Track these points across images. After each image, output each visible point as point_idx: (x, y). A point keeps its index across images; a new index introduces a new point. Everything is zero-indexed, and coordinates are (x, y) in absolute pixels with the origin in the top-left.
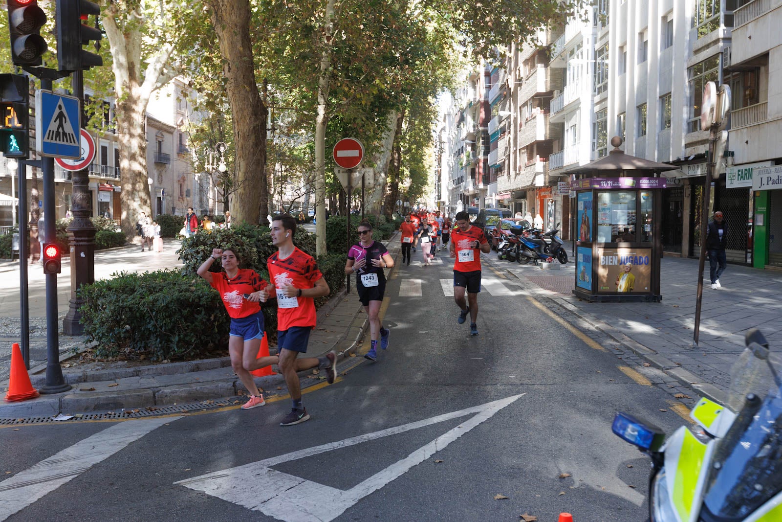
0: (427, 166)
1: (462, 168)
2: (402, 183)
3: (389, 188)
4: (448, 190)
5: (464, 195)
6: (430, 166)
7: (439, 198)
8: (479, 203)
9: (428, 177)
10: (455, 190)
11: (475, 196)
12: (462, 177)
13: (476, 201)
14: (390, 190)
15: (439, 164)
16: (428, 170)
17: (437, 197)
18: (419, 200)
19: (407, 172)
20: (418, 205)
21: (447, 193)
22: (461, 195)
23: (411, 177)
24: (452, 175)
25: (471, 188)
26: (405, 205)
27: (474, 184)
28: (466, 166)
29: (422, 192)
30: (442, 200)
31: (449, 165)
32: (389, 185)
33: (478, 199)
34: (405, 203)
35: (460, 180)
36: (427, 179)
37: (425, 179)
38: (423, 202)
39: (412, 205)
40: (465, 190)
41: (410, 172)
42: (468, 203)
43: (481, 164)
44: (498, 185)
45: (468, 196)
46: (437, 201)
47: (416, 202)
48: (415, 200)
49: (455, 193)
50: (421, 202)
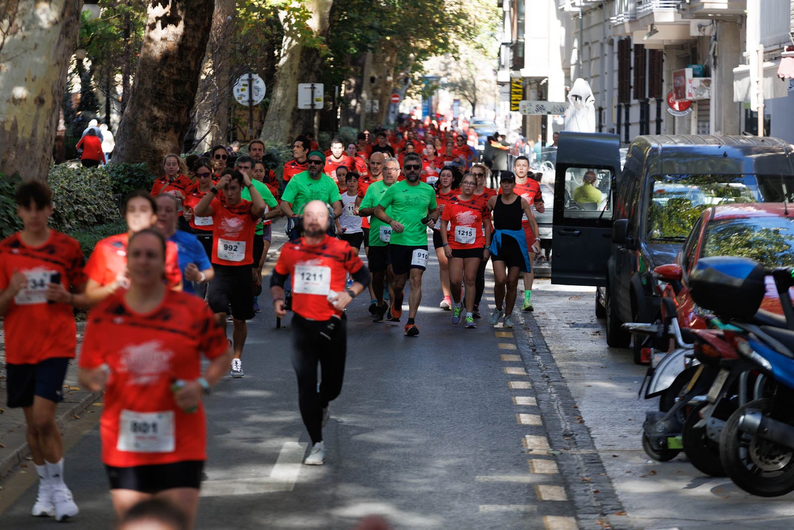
4: (562, 14)
5: (640, 48)
7: (518, 63)
8: (711, 93)
10: (595, 17)
13: (692, 85)
14: (167, 21)
17: (507, 55)
18: (432, 65)
20: (428, 93)
21: (558, 33)
22: (624, 45)
25: (663, 8)
26: (304, 103)
30: (524, 73)
33: (706, 73)
34: (304, 90)
38: (456, 77)
39: (388, 96)
40: (634, 20)
42: (656, 92)
45: (657, 55)
46: (505, 75)
47: (406, 80)
48: (397, 69)
49: (595, 34)
50: (444, 80)
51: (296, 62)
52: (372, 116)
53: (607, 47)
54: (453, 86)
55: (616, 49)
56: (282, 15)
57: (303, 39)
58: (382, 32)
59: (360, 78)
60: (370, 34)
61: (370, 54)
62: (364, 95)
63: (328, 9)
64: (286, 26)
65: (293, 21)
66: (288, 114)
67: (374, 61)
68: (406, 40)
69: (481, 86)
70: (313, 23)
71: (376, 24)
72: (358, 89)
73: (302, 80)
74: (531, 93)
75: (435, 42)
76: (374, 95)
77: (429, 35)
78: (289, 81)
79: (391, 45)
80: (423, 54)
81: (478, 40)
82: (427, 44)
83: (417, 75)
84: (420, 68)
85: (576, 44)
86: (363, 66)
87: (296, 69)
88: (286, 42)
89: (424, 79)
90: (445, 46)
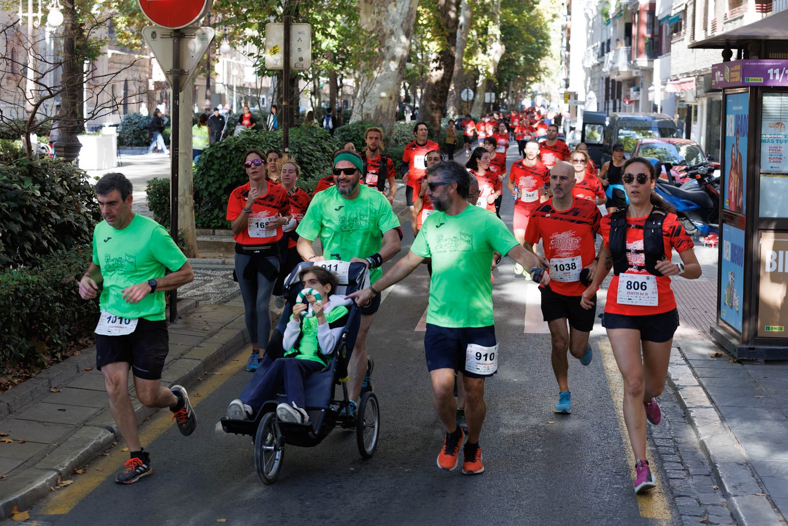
0: (547, 17)
1: (608, 21)
2: (484, 52)
3: (435, 65)
4: (585, 68)
5: (613, 81)
6: (554, 16)
7: (567, 86)
8: (640, 98)
9: (552, 41)
10: (597, 69)
11: (633, 82)
12: (609, 41)
13: (633, 93)
14: (437, 69)
15: (569, 13)
16: (549, 25)
17: (564, 83)
18: (535, 87)
19: (494, 30)
20: (533, 97)
21: (583, 75)
22: (607, 79)
23: (503, 40)
24: (592, 35)
25: (623, 66)
26: (487, 100)
27: (630, 58)
28: (614, 18)
29: (540, 71)
30: (570, 90)
31: (587, 15)
32: (434, 56)
33: (638, 90)
34: (487, 95)
35: (605, 48)
36: (549, 44)
37: (543, 44)
38: (544, 91)
39: (518, 98)
40: (611, 70)
41: (502, 29)
42: (619, 97)
43: (645, 17)
44: (673, 62)
45: (620, 83)
46: (563, 90)
47: (525, 92)
48: (522, 88)
49: (597, 75)
50: (539, 92)
51: (485, 85)
52: (512, 105)
53: (601, 80)
54: (543, 95)
55: (604, 80)
56: (480, 67)
57: (487, 77)
58: (516, 74)
59: (508, 91)
60: (512, 75)
61: (512, 83)
62: (509, 98)
63: (496, 66)
64: (481, 72)
65: (484, 70)
66: (481, 104)
67: (513, 85)
68: (525, 77)
69: (553, 95)
70: (491, 71)
71: (514, 71)
72: (507, 95)
73: (487, 91)
74: (572, 97)
75: (536, 78)
76: (513, 98)
77: (534, 75)
78: (482, 92)
79: (519, 79)
80: (531, 82)
81: (552, 77)
82: (534, 78)
83: (529, 90)
84: (530, 88)
85: (589, 79)
86: (509, 87)
87: (484, 88)
88: (481, 78)
89: (531, 92)
90: (540, 80)
